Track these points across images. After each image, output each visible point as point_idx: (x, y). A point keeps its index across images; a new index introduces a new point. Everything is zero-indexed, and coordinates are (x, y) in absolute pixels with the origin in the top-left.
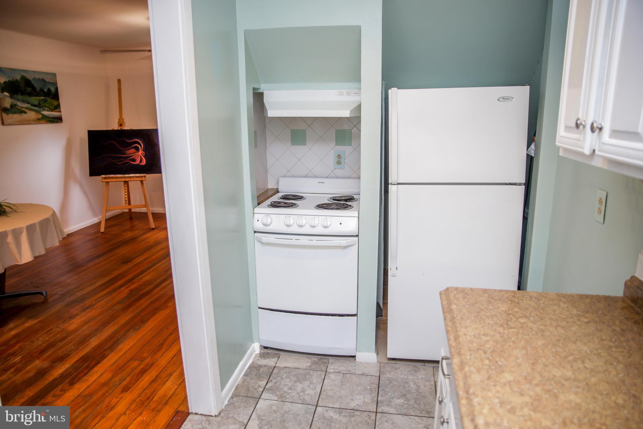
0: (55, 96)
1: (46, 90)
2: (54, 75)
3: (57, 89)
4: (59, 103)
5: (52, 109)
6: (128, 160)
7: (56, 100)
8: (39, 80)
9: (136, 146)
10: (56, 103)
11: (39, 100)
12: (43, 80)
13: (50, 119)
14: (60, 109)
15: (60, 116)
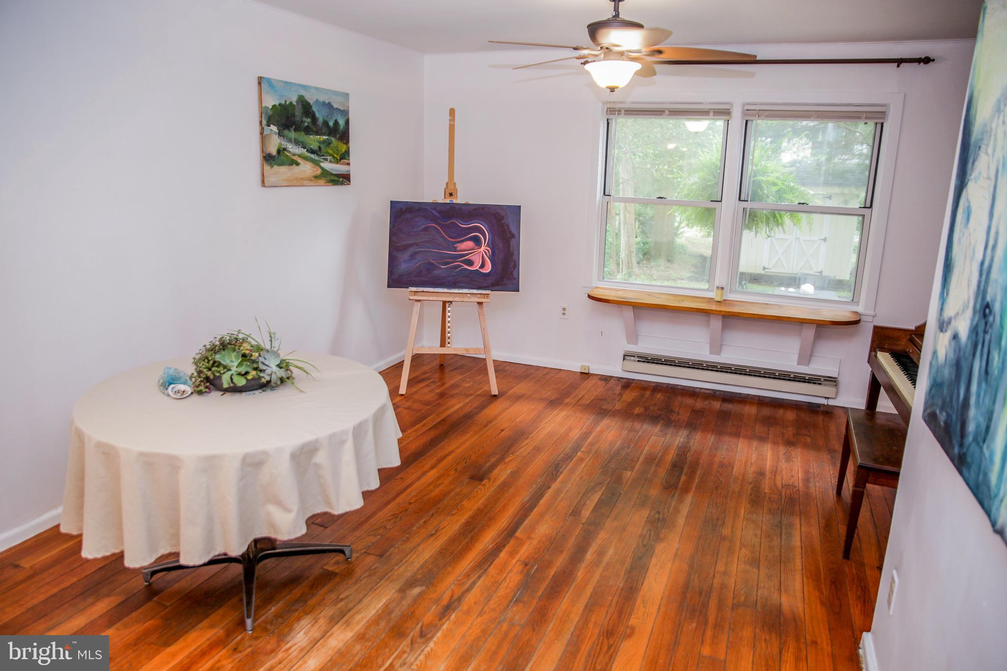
0: (344, 137)
1: (331, 124)
2: (346, 96)
3: (347, 123)
4: (348, 148)
5: (337, 160)
6: (459, 262)
7: (344, 143)
8: (324, 103)
9: (477, 236)
10: (343, 148)
11: (320, 142)
12: (329, 105)
13: (332, 178)
14: (349, 160)
15: (348, 173)
